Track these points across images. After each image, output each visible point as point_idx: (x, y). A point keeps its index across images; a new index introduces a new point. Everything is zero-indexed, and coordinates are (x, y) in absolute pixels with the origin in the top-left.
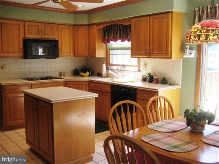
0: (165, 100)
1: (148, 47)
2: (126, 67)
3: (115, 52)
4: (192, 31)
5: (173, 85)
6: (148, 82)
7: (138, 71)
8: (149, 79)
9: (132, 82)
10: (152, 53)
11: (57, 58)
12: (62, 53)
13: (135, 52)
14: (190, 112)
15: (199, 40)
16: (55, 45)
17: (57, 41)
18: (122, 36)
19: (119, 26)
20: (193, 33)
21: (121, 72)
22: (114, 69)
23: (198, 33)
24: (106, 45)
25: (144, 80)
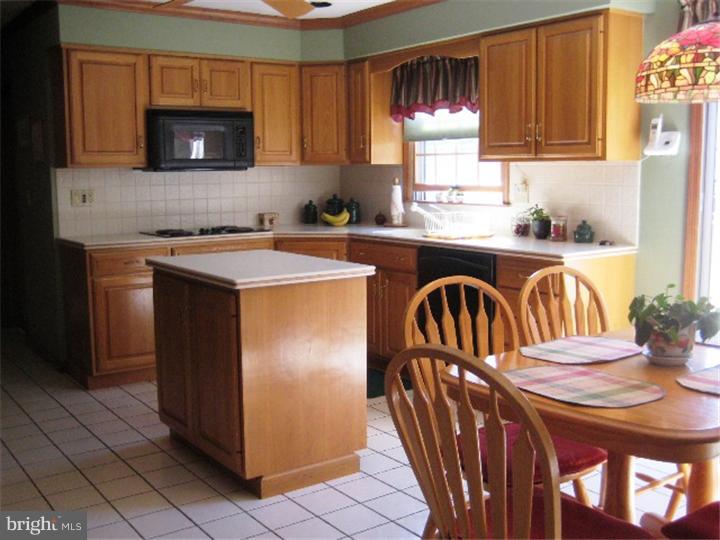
0: (578, 278)
1: (532, 125)
2: (464, 193)
3: (430, 146)
4: (653, 60)
5: (612, 244)
6: (533, 235)
7: (502, 203)
8: (536, 229)
9: (483, 237)
10: (543, 143)
11: (249, 169)
12: (264, 150)
13: (492, 144)
14: (647, 304)
15: (673, 85)
16: (244, 128)
17: (250, 115)
18: (450, 95)
19: (441, 63)
20: (655, 67)
21: (448, 210)
22: (427, 200)
23: (670, 66)
24: (403, 125)
25: (522, 231)
